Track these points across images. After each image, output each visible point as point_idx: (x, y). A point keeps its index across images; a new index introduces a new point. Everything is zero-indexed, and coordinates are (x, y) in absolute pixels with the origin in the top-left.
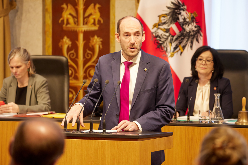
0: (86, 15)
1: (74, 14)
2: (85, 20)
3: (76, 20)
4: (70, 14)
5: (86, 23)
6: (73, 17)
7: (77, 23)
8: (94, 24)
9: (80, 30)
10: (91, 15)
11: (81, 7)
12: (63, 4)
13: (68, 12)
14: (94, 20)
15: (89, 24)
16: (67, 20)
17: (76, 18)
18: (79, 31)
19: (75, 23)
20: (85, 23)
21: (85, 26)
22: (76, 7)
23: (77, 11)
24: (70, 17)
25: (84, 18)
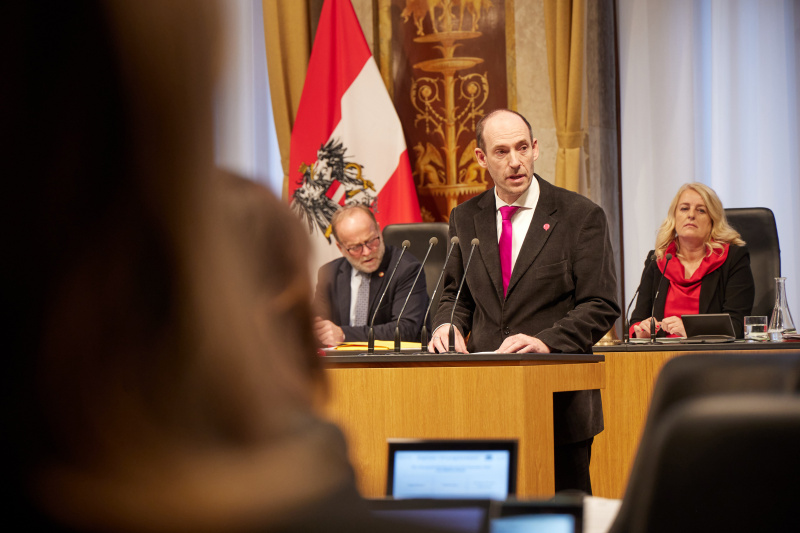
0: (463, 162)
1: (439, 163)
2: (461, 172)
3: (443, 173)
4: (432, 163)
5: (463, 180)
6: (437, 168)
7: (444, 180)
8: (478, 179)
9: (452, 194)
10: (471, 161)
11: (452, 148)
12: (417, 144)
13: (427, 160)
14: (479, 171)
15: (469, 181)
16: (426, 174)
17: (442, 169)
18: (449, 195)
19: (441, 180)
20: (461, 179)
21: (461, 185)
22: (443, 148)
23: (444, 156)
24: (430, 168)
25: (458, 170)
